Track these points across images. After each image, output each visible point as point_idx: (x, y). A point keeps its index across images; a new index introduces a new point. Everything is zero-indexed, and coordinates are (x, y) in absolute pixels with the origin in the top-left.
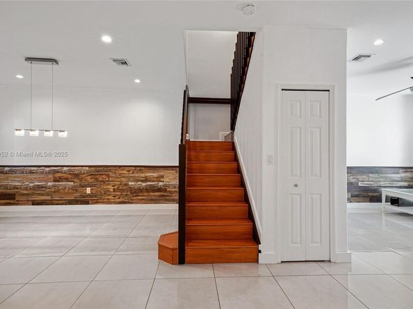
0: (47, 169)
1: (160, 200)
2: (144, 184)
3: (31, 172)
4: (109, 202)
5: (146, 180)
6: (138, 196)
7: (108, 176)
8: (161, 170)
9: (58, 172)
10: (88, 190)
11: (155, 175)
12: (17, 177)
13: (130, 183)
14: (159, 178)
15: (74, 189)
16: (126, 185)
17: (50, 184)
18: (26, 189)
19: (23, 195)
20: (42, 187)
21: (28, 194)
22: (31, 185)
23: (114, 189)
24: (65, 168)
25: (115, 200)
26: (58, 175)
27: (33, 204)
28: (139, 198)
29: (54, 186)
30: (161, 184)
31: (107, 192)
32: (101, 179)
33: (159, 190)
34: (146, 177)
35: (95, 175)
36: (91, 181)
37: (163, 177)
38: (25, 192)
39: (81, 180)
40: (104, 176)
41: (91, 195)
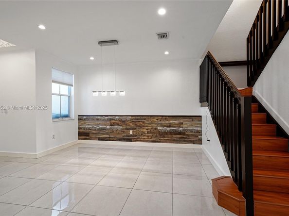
0: (106, 118)
1: (181, 141)
2: (168, 129)
3: (98, 120)
4: (144, 141)
5: (170, 126)
6: (165, 137)
7: (144, 122)
8: (181, 118)
9: (112, 120)
10: (131, 132)
11: (176, 122)
12: (90, 122)
13: (159, 128)
14: (180, 125)
15: (123, 131)
16: (155, 129)
17: (108, 127)
18: (95, 130)
19: (94, 133)
20: (104, 129)
21: (96, 134)
22: (98, 127)
23: (147, 132)
24: (117, 117)
25: (149, 140)
26: (112, 121)
27: (99, 140)
28: (165, 138)
29: (110, 129)
30: (181, 129)
31: (143, 133)
32: (139, 125)
33: (180, 133)
34: (170, 124)
35: (135, 122)
36: (132, 126)
37: (182, 124)
38: (94, 132)
39: (126, 125)
40: (141, 123)
41: (133, 135)
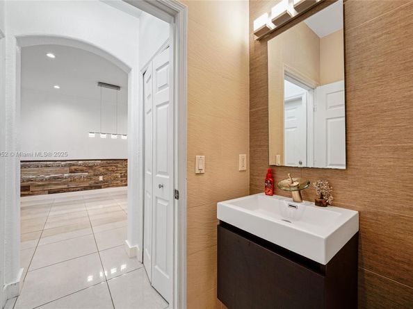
0: (63, 163)
3: (47, 166)
4: (117, 186)
7: (117, 167)
9: (74, 165)
10: (101, 178)
12: (30, 171)
15: (89, 178)
17: (65, 175)
18: (42, 180)
19: (39, 186)
20: (58, 178)
21: (43, 185)
22: (47, 177)
23: (121, 176)
24: (80, 162)
26: (73, 168)
27: (49, 193)
29: (69, 177)
31: (116, 178)
32: (111, 169)
35: (106, 166)
36: (103, 171)
38: (40, 183)
39: (95, 170)
40: (113, 167)
41: (104, 182)
